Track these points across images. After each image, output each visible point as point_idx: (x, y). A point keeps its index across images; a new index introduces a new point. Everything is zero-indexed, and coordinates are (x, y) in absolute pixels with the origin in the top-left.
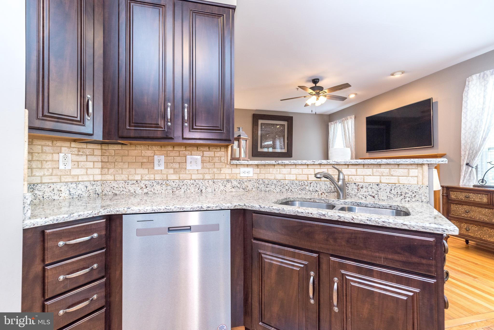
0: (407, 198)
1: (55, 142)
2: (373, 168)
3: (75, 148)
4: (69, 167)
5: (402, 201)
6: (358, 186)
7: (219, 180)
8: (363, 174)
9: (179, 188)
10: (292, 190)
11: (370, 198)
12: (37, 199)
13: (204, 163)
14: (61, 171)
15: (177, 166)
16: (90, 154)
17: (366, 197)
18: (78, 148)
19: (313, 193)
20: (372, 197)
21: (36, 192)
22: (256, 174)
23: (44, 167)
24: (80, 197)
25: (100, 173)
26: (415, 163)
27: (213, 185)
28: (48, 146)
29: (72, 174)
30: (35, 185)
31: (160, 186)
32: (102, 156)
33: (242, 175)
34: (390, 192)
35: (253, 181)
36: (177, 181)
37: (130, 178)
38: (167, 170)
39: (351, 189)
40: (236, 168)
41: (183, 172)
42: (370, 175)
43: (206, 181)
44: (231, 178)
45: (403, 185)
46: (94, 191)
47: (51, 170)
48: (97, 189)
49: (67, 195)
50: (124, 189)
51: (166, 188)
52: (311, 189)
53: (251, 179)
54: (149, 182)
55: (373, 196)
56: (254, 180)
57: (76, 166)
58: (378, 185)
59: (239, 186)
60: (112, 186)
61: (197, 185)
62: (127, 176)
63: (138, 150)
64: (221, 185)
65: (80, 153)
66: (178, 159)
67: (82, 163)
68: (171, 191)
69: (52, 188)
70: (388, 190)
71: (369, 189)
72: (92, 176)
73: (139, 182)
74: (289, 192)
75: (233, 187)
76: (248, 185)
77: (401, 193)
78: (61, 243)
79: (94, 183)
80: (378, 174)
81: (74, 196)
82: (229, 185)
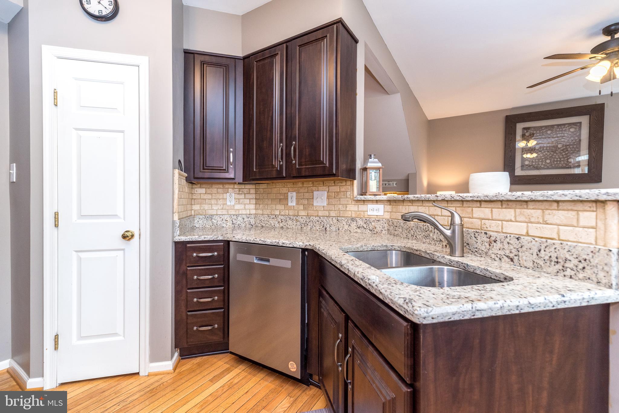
0: (569, 270)
1: (224, 185)
2: (515, 208)
3: (237, 188)
4: (233, 203)
5: (559, 274)
6: (489, 238)
7: (343, 218)
8: (501, 218)
9: (306, 225)
10: (417, 236)
11: (507, 261)
12: (214, 225)
13: (330, 199)
14: (228, 206)
15: (306, 202)
16: (248, 193)
17: (500, 259)
18: (239, 189)
19: (437, 243)
20: (509, 260)
21: (213, 220)
22: (388, 212)
23: (218, 203)
24: (239, 226)
25: (254, 208)
26: (581, 199)
27: (337, 224)
28: (221, 188)
29: (235, 208)
30: (213, 215)
31: (291, 222)
32: (256, 194)
33: (370, 213)
34: (537, 255)
35: (382, 222)
36: (305, 217)
37: (273, 213)
38: (298, 206)
39: (481, 242)
40: (364, 205)
41: (310, 209)
42: (511, 221)
43: (330, 219)
44: (357, 216)
45: (561, 244)
46: (249, 222)
47: (222, 206)
48: (251, 221)
49: (230, 224)
50: (267, 222)
51: (296, 224)
52: (435, 237)
53: (380, 219)
54: (284, 217)
55: (511, 259)
56: (384, 220)
57: (237, 203)
58: (518, 239)
59: (365, 226)
60: (260, 219)
61: (322, 223)
62: (270, 210)
63: (277, 188)
64: (344, 223)
65: (240, 192)
66: (307, 195)
67: (242, 200)
68: (300, 227)
69: (222, 219)
70: (535, 251)
71: (505, 244)
72: (249, 210)
73: (277, 217)
74: (414, 238)
75: (359, 228)
76: (376, 226)
77: (557, 258)
78: (195, 254)
79: (249, 216)
80: (522, 218)
81: (235, 226)
82: (354, 225)
